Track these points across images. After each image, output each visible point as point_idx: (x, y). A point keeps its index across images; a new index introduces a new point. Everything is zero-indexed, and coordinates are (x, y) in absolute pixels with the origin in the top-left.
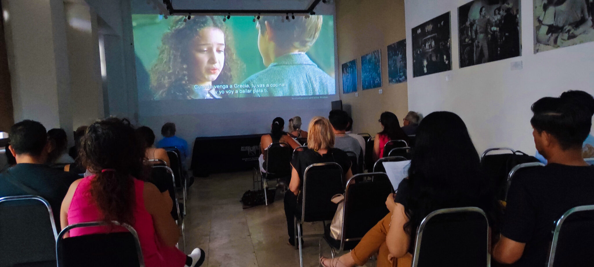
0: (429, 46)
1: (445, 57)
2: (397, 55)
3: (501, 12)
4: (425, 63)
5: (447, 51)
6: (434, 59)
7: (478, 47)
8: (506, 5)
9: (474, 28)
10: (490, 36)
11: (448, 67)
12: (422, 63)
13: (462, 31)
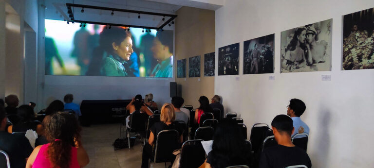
0: (228, 60)
1: (236, 67)
2: (210, 60)
3: (265, 49)
4: (225, 69)
5: (237, 64)
6: (230, 67)
7: (253, 65)
8: (267, 45)
9: (251, 54)
10: (259, 60)
11: (237, 73)
12: (223, 69)
13: (245, 54)
